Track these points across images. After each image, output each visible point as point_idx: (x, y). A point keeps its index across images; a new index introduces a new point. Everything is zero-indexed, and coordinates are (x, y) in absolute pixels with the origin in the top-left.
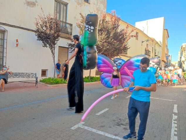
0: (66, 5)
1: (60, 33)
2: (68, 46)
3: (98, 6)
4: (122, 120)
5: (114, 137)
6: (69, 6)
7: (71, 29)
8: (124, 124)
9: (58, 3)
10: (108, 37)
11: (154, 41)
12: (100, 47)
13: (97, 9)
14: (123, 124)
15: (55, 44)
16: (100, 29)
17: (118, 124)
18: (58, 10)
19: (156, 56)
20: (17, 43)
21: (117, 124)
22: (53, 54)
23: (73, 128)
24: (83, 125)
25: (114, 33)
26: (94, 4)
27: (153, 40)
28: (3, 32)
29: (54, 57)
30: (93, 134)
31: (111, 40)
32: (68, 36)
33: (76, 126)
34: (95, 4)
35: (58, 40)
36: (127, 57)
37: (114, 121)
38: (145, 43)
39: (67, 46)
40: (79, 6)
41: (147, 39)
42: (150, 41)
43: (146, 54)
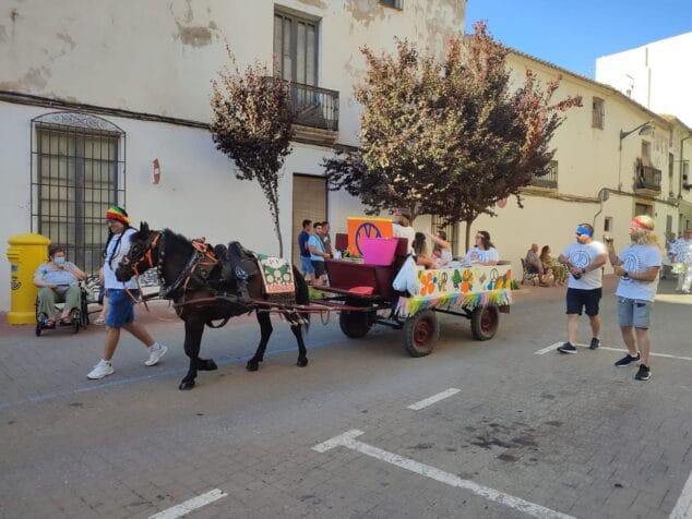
0: (314, 24)
1: (293, 126)
2: (325, 169)
3: (431, 16)
4: (502, 429)
5: (456, 482)
6: (325, 29)
7: (336, 110)
8: (506, 441)
9: (287, 22)
10: (470, 127)
11: (677, 127)
12: (439, 167)
13: (429, 26)
14: (502, 440)
15: (276, 166)
16: (439, 101)
17: (482, 442)
18: (287, 47)
19: (687, 188)
20: (157, 171)
21: (478, 441)
22: (274, 201)
23: (319, 448)
24: (358, 438)
25: (492, 108)
26: (418, 8)
27: (671, 125)
28: (114, 138)
29: (277, 213)
30: (383, 468)
31: (484, 135)
32: (322, 134)
33: (332, 443)
34: (422, 9)
35: (285, 154)
36: (557, 198)
37: (471, 429)
38: (634, 141)
39: (321, 171)
40: (358, 25)
41: (640, 122)
42: (658, 130)
43: (639, 185)
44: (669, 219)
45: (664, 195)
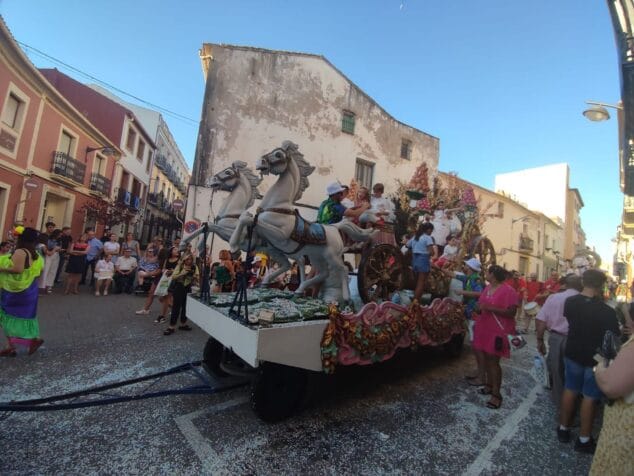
0: (371, 166)
6: (377, 168)
9: (361, 165)
11: (542, 217)
19: (548, 249)
27: (539, 217)
38: (520, 225)
40: (392, 166)
41: (523, 215)
42: (532, 219)
43: (522, 247)
44: (538, 266)
45: (535, 253)
